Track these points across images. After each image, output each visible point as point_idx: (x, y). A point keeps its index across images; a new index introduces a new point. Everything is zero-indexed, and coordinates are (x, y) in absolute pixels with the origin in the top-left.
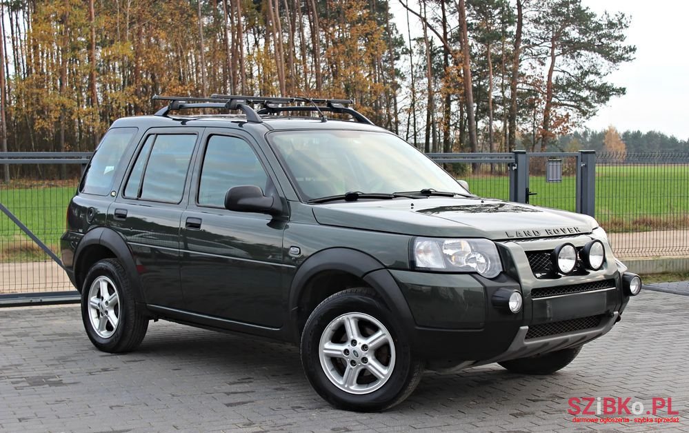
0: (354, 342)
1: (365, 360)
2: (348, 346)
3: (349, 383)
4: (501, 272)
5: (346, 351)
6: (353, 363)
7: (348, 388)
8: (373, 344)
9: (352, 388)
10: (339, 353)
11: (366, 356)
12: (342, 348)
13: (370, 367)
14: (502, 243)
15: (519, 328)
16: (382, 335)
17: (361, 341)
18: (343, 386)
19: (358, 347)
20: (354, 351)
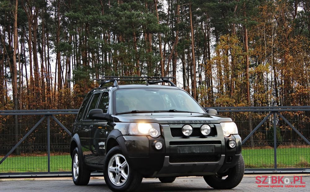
0: (118, 165)
1: (120, 172)
2: (116, 168)
3: (116, 181)
4: (160, 136)
5: (115, 169)
6: (117, 174)
7: (116, 184)
8: (123, 165)
9: (117, 183)
10: (113, 170)
11: (121, 171)
12: (114, 168)
13: (122, 175)
14: (162, 125)
15: (164, 157)
16: (125, 163)
17: (120, 165)
18: (115, 183)
19: (119, 167)
20: (117, 169)
